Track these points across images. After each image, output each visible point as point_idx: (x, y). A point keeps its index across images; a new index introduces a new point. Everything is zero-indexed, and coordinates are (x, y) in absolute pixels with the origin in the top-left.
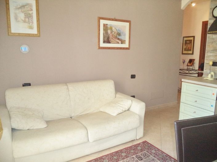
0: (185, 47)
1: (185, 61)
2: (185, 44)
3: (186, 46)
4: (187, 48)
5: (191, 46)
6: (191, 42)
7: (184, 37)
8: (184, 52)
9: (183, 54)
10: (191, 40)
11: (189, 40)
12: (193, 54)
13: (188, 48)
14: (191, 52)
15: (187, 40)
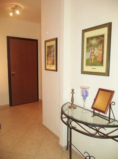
0: (89, 57)
1: (87, 93)
2: (87, 48)
3: (89, 54)
4: (93, 57)
5: (101, 52)
6: (102, 42)
7: (84, 31)
8: (87, 69)
9: (83, 72)
10: (103, 36)
11: (97, 37)
12: (107, 74)
13: (96, 58)
14: (103, 69)
15: (92, 38)
